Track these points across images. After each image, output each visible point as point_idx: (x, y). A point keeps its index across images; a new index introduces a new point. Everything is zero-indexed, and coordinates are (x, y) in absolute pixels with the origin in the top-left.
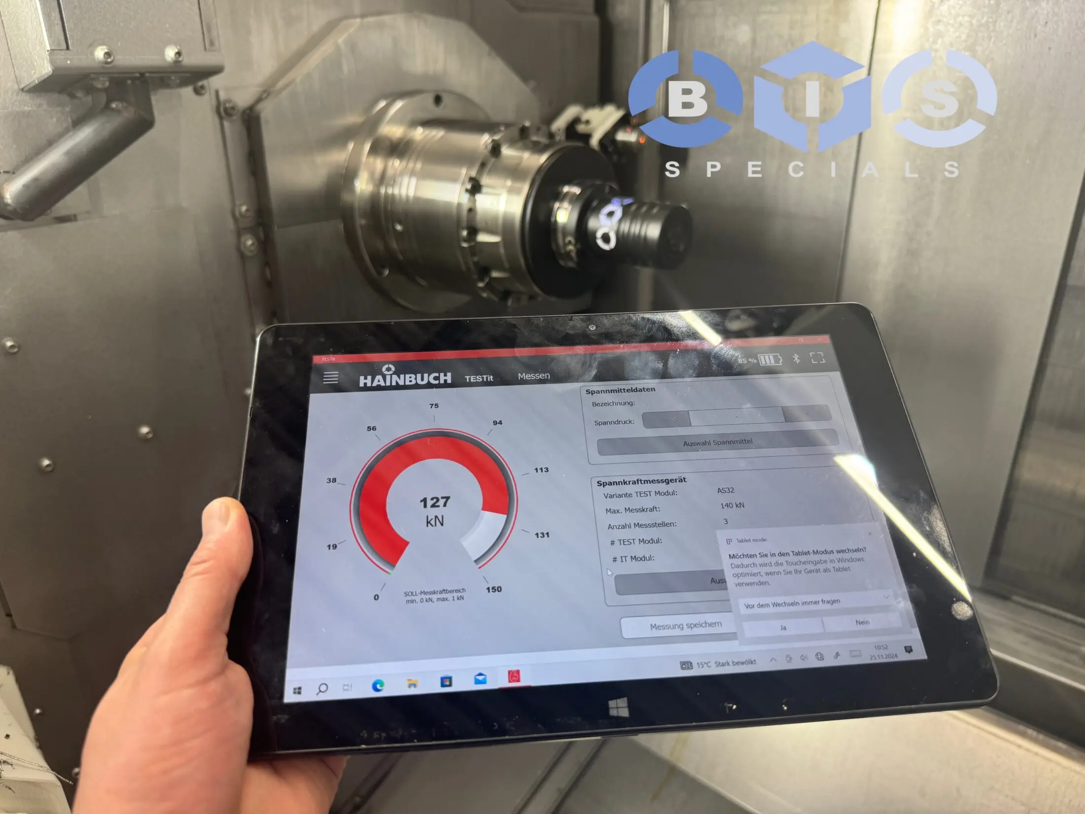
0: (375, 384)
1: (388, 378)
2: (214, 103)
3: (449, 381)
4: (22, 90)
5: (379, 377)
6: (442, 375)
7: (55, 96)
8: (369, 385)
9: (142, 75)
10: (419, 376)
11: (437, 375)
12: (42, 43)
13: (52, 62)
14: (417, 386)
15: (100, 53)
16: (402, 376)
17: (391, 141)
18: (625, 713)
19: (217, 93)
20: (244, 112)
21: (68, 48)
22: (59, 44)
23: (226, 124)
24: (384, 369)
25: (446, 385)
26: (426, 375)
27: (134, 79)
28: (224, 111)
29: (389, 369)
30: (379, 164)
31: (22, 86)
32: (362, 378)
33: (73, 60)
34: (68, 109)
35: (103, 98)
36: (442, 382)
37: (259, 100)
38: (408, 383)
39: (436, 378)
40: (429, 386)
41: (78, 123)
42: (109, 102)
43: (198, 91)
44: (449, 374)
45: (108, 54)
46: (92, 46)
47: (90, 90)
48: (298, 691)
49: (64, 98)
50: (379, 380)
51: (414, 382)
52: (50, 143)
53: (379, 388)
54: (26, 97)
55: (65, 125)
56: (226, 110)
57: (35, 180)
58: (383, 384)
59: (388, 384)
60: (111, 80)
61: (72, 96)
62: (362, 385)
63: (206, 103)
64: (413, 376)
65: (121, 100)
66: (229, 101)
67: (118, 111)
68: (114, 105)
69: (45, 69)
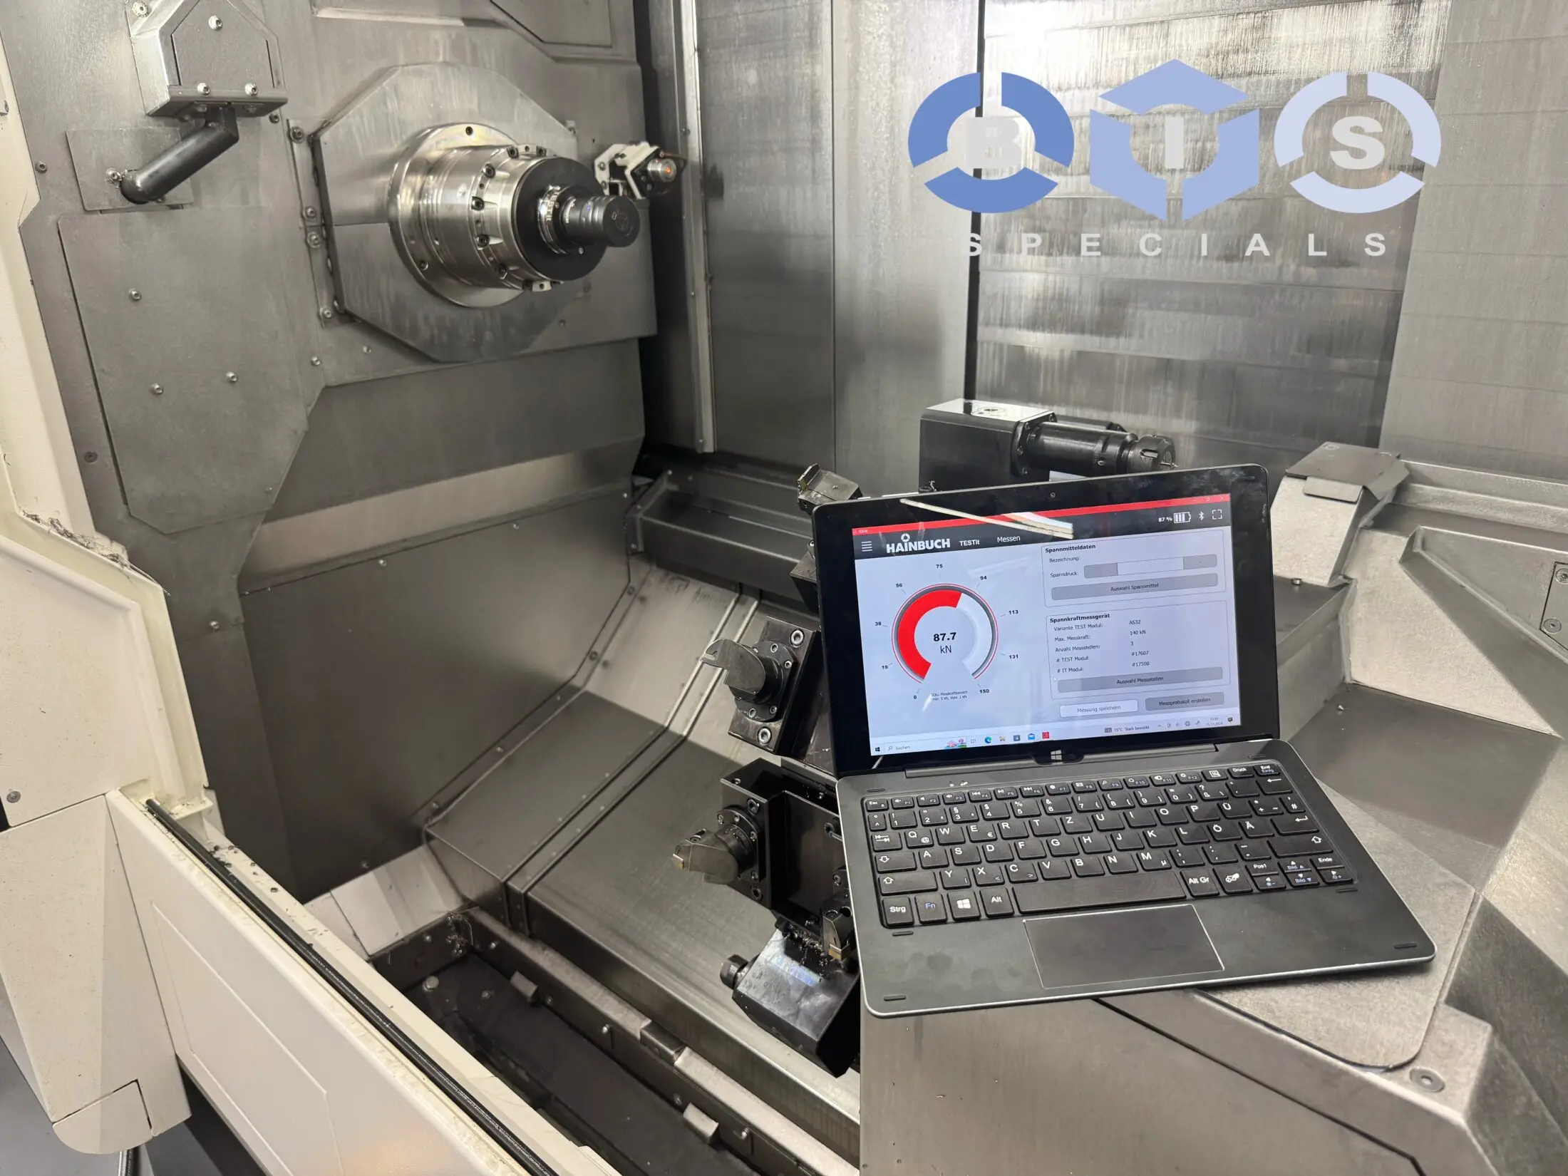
0: (897, 551)
1: (906, 544)
2: (286, 129)
3: (949, 546)
4: (148, 115)
5: (900, 545)
6: (943, 540)
7: (170, 119)
8: (893, 551)
9: (229, 103)
10: (927, 542)
11: (939, 541)
12: (164, 82)
13: (170, 93)
14: (926, 551)
15: (201, 88)
16: (915, 543)
17: (428, 162)
18: (1059, 758)
19: (288, 121)
20: (310, 136)
21: (180, 84)
22: (174, 81)
23: (295, 145)
24: (902, 538)
25: (946, 549)
26: (932, 541)
27: (224, 106)
28: (294, 136)
29: (906, 538)
30: (417, 180)
31: (148, 112)
32: (888, 545)
33: (183, 92)
34: (178, 129)
35: (203, 121)
36: (944, 547)
37: (321, 129)
38: (920, 549)
39: (940, 544)
40: (935, 550)
41: (185, 138)
42: (207, 123)
43: (274, 119)
44: (948, 540)
45: (206, 89)
46: (196, 83)
47: (195, 115)
48: (878, 749)
49: (176, 121)
50: (900, 548)
51: (924, 548)
52: (166, 151)
53: (900, 553)
54: (151, 119)
55: (176, 140)
56: (294, 133)
57: (157, 172)
58: (903, 550)
59: (906, 550)
60: (208, 106)
61: (183, 120)
62: (888, 552)
63: (280, 128)
64: (923, 542)
65: (215, 121)
66: (297, 128)
67: (213, 129)
68: (210, 125)
69: (165, 98)
